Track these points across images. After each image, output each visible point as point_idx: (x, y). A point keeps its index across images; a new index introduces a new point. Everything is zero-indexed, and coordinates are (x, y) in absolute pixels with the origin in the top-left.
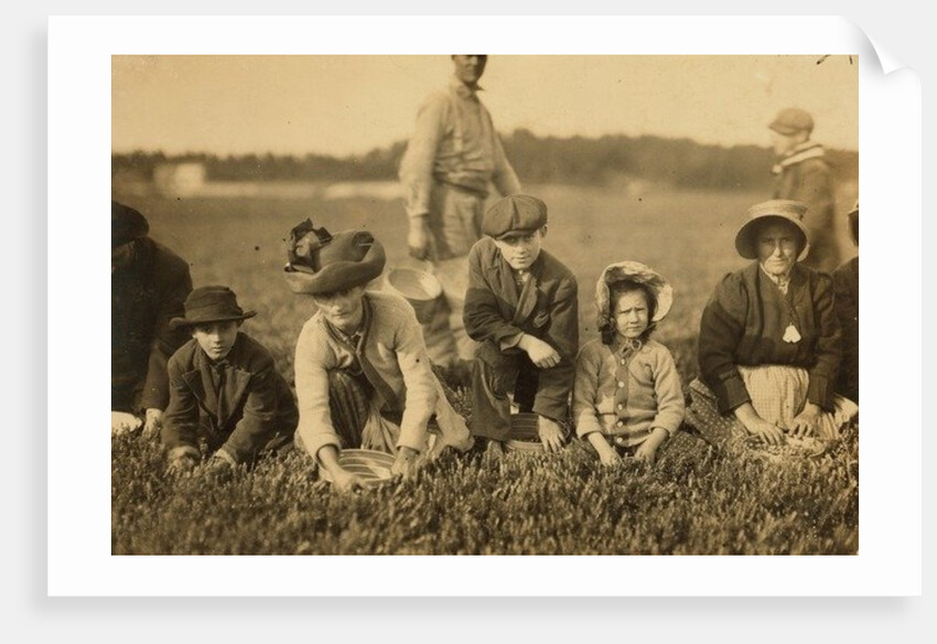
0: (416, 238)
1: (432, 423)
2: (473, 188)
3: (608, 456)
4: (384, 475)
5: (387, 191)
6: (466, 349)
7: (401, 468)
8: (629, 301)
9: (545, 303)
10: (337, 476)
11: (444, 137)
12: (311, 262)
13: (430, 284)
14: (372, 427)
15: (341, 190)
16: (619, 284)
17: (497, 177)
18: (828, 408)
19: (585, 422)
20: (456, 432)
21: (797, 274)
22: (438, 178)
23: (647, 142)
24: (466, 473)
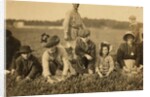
0: (66, 37)
1: (69, 71)
2: (77, 28)
3: (101, 75)
4: (60, 80)
5: (60, 28)
6: (75, 57)
7: (63, 79)
8: (105, 48)
9: (90, 49)
10: (50, 81)
11: (71, 18)
12: (45, 41)
13: (68, 45)
14: (57, 72)
15: (51, 28)
16: (103, 45)
17: (81, 26)
18: (138, 66)
19: (97, 70)
20: (73, 72)
21: (133, 44)
22: (70, 26)
23: (108, 20)
24: (75, 80)
